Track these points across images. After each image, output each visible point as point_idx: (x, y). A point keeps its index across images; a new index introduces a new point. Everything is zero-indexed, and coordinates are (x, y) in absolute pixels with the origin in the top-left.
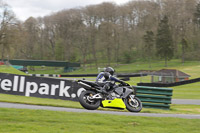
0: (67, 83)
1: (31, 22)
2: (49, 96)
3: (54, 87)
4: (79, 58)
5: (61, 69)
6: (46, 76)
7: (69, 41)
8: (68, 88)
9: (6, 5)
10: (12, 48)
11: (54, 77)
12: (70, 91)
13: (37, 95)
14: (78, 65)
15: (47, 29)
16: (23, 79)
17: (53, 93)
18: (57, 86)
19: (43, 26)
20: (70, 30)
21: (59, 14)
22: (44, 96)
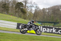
0: (55, 28)
1: (44, 10)
2: (50, 32)
3: (51, 30)
4: (58, 21)
5: (53, 24)
6: (48, 26)
7: (56, 15)
8: (55, 30)
9: (36, 4)
10: (38, 18)
11: (51, 26)
12: (56, 31)
13: (46, 32)
14: (58, 23)
15: (49, 12)
16: (42, 27)
17: (51, 32)
18: (52, 29)
19: (48, 11)
20: (56, 12)
21: (52, 7)
22: (48, 32)
